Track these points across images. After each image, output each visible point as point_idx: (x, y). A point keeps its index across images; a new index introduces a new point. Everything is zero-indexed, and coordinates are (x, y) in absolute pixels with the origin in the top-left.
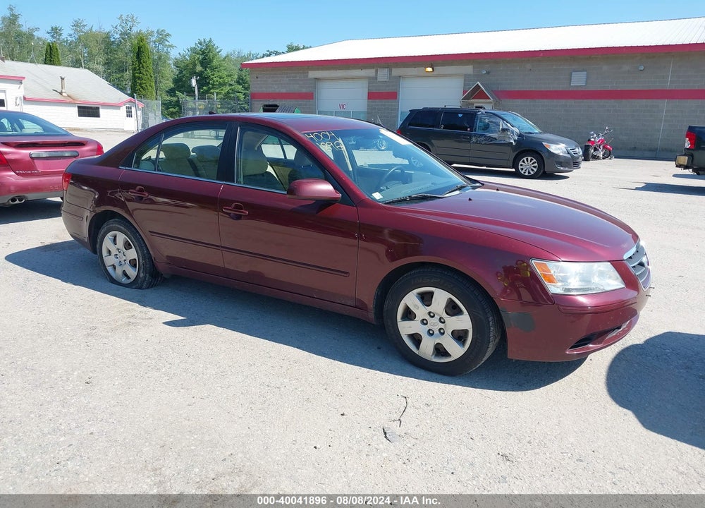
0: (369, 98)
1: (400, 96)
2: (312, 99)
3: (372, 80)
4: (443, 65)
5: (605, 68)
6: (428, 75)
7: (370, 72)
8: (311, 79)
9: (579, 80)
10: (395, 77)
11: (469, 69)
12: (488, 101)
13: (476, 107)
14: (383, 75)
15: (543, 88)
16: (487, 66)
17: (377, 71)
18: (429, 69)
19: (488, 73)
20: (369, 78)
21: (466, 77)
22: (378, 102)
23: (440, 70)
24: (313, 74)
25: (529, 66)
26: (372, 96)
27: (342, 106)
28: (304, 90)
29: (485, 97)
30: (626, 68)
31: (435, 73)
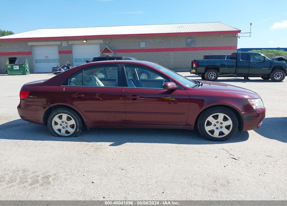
0: (59, 53)
1: (73, 53)
2: (31, 54)
3: (60, 46)
4: (91, 40)
5: (151, 41)
6: (84, 44)
7: (59, 43)
8: (30, 46)
9: (143, 45)
10: (70, 45)
11: (101, 41)
12: (111, 53)
13: (106, 56)
14: (65, 44)
15: (131, 48)
16: (108, 40)
17: (61, 42)
18: (85, 41)
19: (109, 43)
20: (58, 45)
21: (100, 44)
22: (63, 55)
23: (89, 42)
24: (30, 44)
25: (124, 40)
26: (60, 52)
27: (46, 57)
28: (26, 51)
29: (109, 52)
30: (158, 41)
31: (87, 43)
